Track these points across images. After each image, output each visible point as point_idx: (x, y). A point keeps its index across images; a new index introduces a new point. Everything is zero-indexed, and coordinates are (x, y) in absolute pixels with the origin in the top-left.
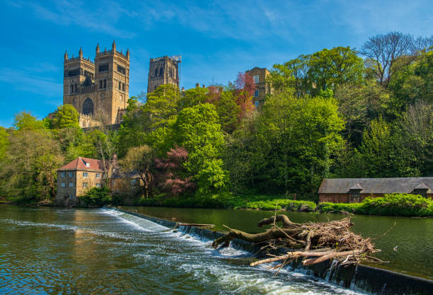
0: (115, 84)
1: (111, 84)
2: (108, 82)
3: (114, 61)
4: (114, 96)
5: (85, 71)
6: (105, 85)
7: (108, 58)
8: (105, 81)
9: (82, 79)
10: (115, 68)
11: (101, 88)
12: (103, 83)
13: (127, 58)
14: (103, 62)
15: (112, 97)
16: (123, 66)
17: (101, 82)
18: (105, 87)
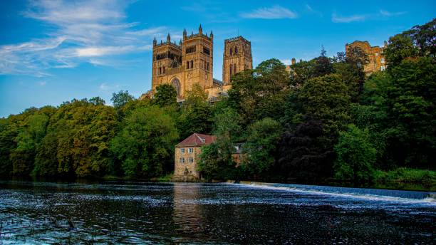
0: (202, 64)
1: (198, 64)
2: (194, 63)
3: (201, 43)
5: (173, 54)
7: (194, 40)
8: (192, 62)
9: (170, 61)
10: (201, 49)
11: (188, 68)
13: (211, 40)
14: (190, 45)
15: (199, 76)
16: (208, 47)
17: (188, 63)
18: (192, 67)
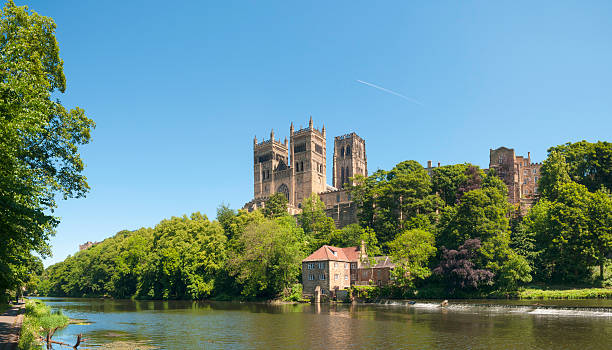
0: (314, 164)
1: (310, 166)
2: (305, 164)
3: (313, 139)
4: (313, 179)
5: (277, 155)
6: (302, 166)
7: (304, 137)
8: (302, 163)
9: (275, 163)
10: (313, 148)
11: (297, 171)
12: (299, 166)
13: (322, 134)
14: (299, 142)
15: (311, 181)
16: (320, 144)
17: (298, 164)
18: (302, 169)
